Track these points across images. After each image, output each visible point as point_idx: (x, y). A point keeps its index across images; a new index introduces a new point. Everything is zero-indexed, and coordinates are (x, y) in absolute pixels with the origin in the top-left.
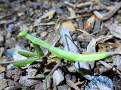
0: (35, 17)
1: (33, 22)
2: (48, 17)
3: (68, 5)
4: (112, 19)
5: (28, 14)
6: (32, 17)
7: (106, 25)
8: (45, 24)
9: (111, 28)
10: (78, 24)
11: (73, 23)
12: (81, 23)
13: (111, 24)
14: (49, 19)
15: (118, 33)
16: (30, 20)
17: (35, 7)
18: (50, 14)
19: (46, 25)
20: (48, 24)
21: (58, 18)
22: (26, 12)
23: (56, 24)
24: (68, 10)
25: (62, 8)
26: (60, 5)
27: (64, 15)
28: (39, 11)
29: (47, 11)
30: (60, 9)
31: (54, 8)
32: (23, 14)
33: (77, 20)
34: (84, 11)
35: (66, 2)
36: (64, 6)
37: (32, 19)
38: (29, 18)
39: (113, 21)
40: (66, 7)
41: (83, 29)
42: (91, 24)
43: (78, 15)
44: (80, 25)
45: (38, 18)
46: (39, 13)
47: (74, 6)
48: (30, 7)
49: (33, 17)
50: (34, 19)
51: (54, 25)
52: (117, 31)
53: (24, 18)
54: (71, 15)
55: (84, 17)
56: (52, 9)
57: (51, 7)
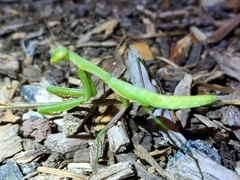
0: (79, 31)
1: (76, 39)
2: (103, 32)
3: (142, 13)
4: (223, 43)
5: (66, 24)
6: (73, 30)
7: (212, 53)
8: (97, 44)
9: (220, 59)
10: (160, 48)
11: (151, 46)
12: (165, 46)
13: (221, 52)
14: (105, 36)
15: (233, 69)
16: (69, 35)
17: (81, 12)
18: (108, 26)
19: (100, 47)
20: (104, 44)
21: (122, 35)
22: (62, 20)
23: (119, 45)
24: (141, 22)
25: (130, 17)
26: (127, 11)
27: (135, 31)
28: (88, 20)
29: (103, 20)
30: (127, 19)
31: (117, 16)
32: (57, 23)
33: (158, 40)
34: (172, 25)
35: (140, 8)
36: (135, 14)
37: (73, 34)
38: (67, 31)
39: (226, 48)
40: (137, 16)
41: (168, 58)
42: (183, 49)
43: (160, 32)
44: (162, 51)
45: (85, 32)
46: (88, 24)
47: (154, 15)
48: (72, 12)
49: (76, 30)
50: (78, 34)
51: (114, 47)
52: (232, 64)
53: (58, 31)
54: (148, 30)
55: (172, 37)
56: (113, 17)
57: (111, 14)
